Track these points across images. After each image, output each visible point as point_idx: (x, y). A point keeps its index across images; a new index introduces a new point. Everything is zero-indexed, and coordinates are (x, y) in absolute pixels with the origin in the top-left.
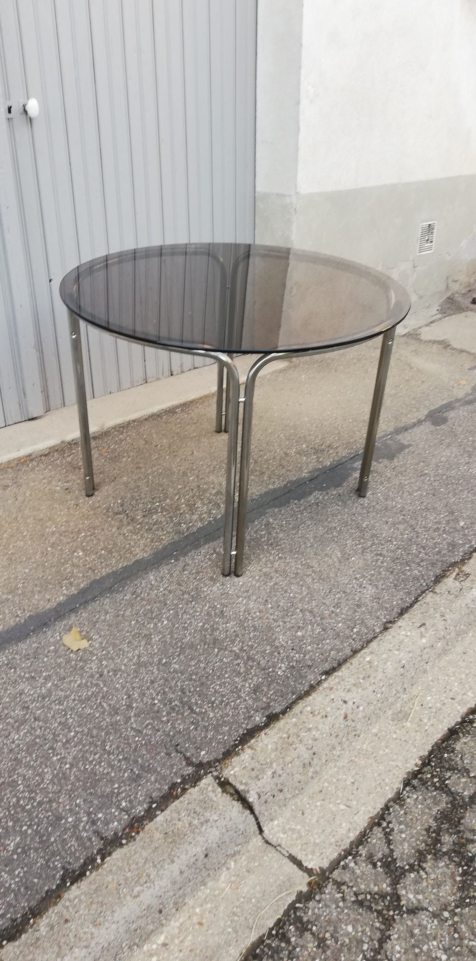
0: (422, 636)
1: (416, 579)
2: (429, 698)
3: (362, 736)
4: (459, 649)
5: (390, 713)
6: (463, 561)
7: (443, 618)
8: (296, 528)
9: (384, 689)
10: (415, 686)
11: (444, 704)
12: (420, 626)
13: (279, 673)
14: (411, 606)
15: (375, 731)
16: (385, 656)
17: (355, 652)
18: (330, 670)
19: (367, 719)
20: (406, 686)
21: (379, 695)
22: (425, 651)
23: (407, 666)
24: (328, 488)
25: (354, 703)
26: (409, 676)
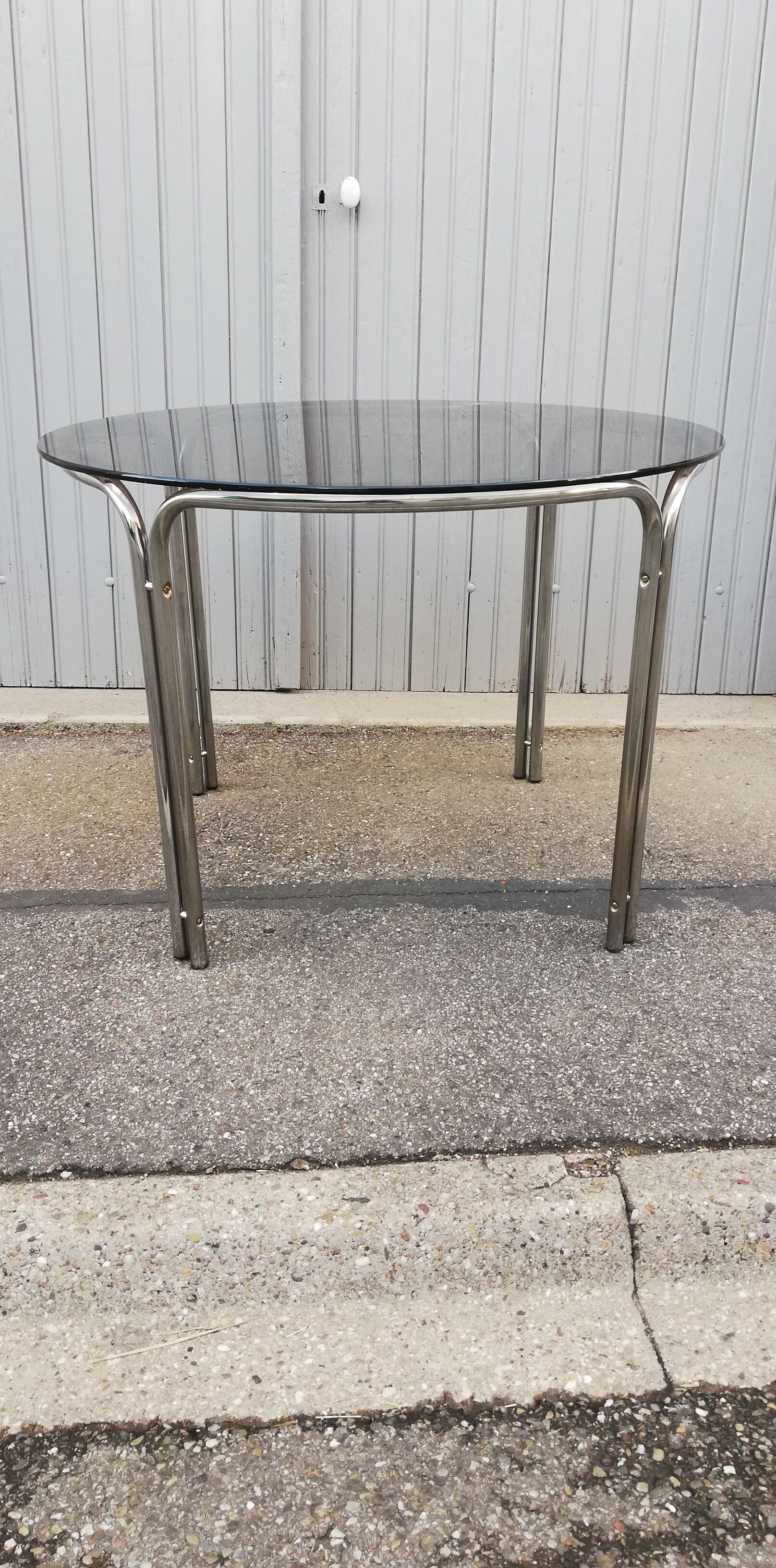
0: (328, 1217)
1: (484, 1120)
2: (223, 1348)
3: (12, 1319)
4: (424, 1306)
5: (119, 1319)
6: (651, 1147)
7: (421, 1213)
8: (406, 945)
9: (129, 1258)
10: (226, 1309)
11: (228, 1376)
12: (352, 1200)
13: (11, 1124)
14: (401, 1160)
15: (51, 1328)
16: (206, 1205)
17: (175, 1169)
18: (90, 1170)
19: (46, 1293)
20: (201, 1291)
21: (107, 1264)
22: (305, 1250)
23: (226, 1251)
24: (567, 913)
25: (31, 1240)
26: (222, 1276)
